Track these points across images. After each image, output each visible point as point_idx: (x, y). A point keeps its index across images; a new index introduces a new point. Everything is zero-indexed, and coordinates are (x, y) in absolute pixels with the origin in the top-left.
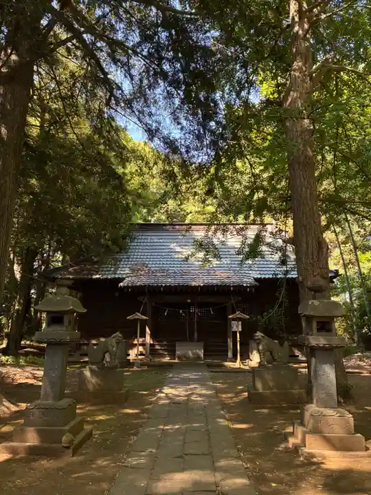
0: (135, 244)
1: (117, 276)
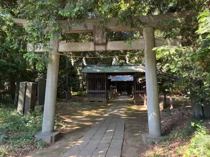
1: (110, 79)
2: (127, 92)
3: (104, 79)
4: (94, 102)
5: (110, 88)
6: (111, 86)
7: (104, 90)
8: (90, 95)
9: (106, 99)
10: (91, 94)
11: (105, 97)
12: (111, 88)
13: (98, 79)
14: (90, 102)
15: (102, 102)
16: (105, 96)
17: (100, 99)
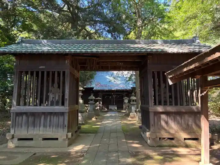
0: (96, 76)
1: (92, 87)
2: (116, 106)
3: (64, 73)
4: (32, 139)
5: (89, 100)
6: (92, 97)
7: (63, 104)
8: (20, 118)
9: (68, 132)
10: (24, 117)
11: (64, 126)
12: (92, 100)
13: (48, 73)
14: (20, 139)
15: (57, 139)
16: (66, 123)
17: (49, 133)
